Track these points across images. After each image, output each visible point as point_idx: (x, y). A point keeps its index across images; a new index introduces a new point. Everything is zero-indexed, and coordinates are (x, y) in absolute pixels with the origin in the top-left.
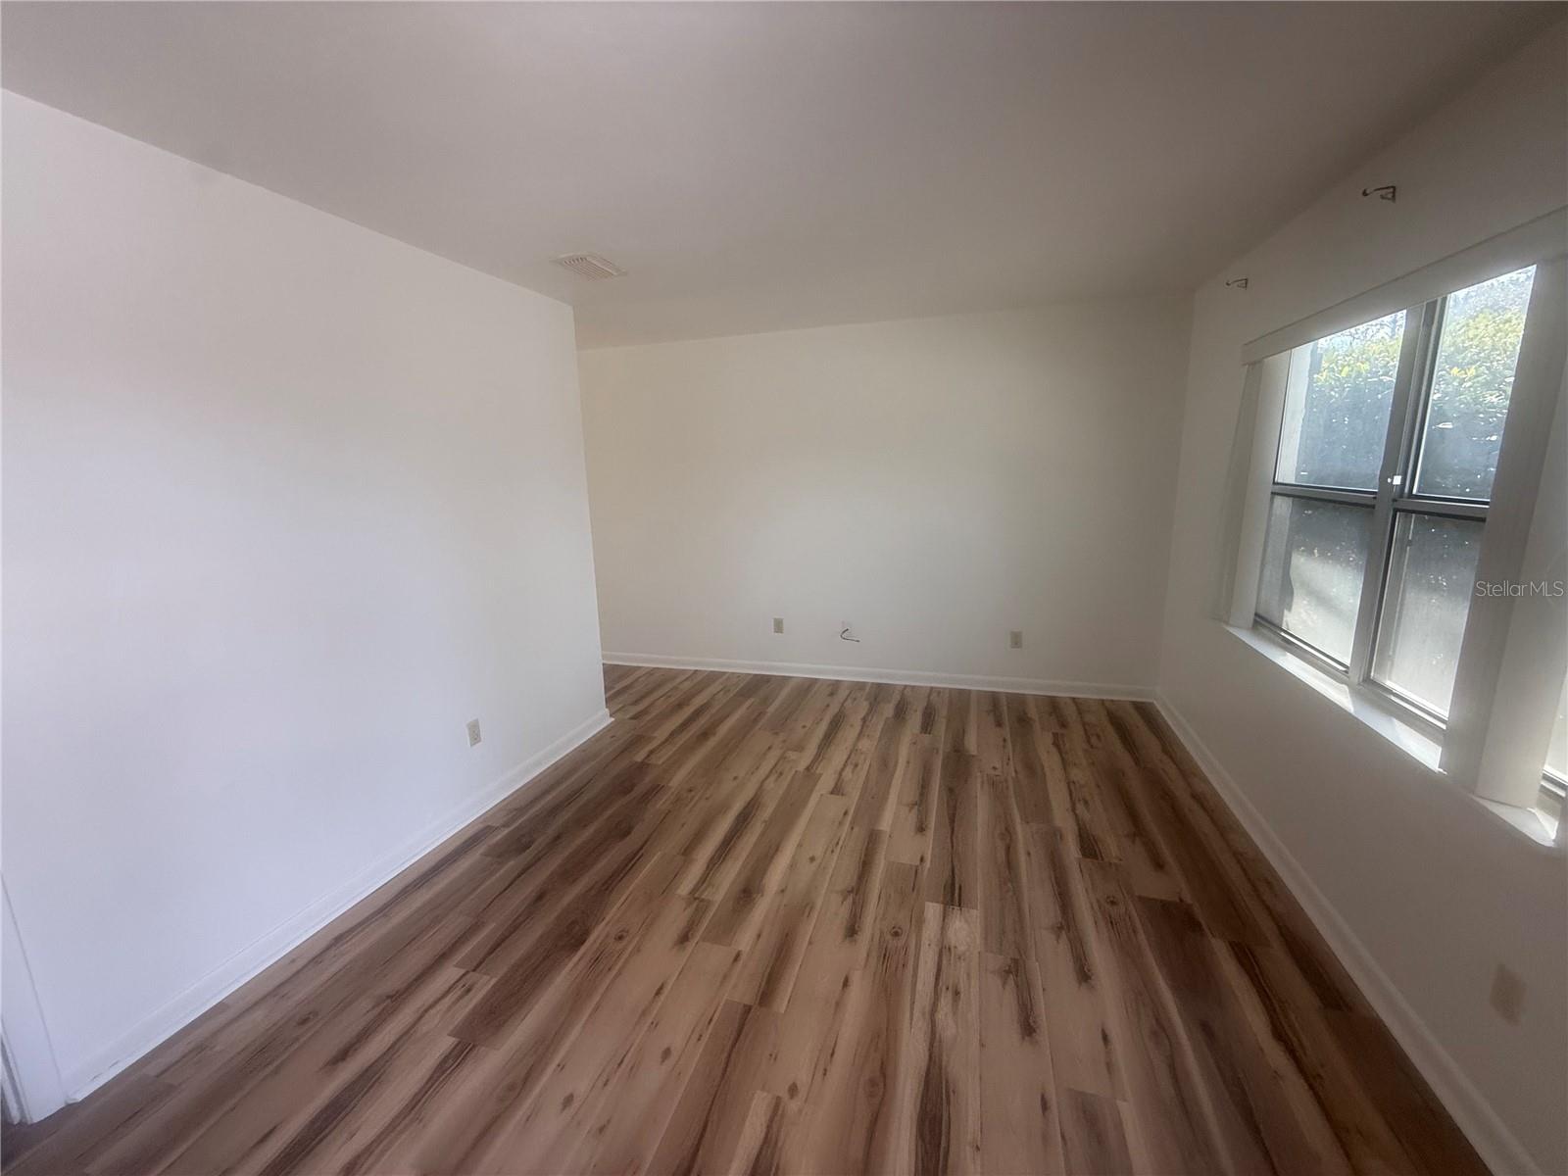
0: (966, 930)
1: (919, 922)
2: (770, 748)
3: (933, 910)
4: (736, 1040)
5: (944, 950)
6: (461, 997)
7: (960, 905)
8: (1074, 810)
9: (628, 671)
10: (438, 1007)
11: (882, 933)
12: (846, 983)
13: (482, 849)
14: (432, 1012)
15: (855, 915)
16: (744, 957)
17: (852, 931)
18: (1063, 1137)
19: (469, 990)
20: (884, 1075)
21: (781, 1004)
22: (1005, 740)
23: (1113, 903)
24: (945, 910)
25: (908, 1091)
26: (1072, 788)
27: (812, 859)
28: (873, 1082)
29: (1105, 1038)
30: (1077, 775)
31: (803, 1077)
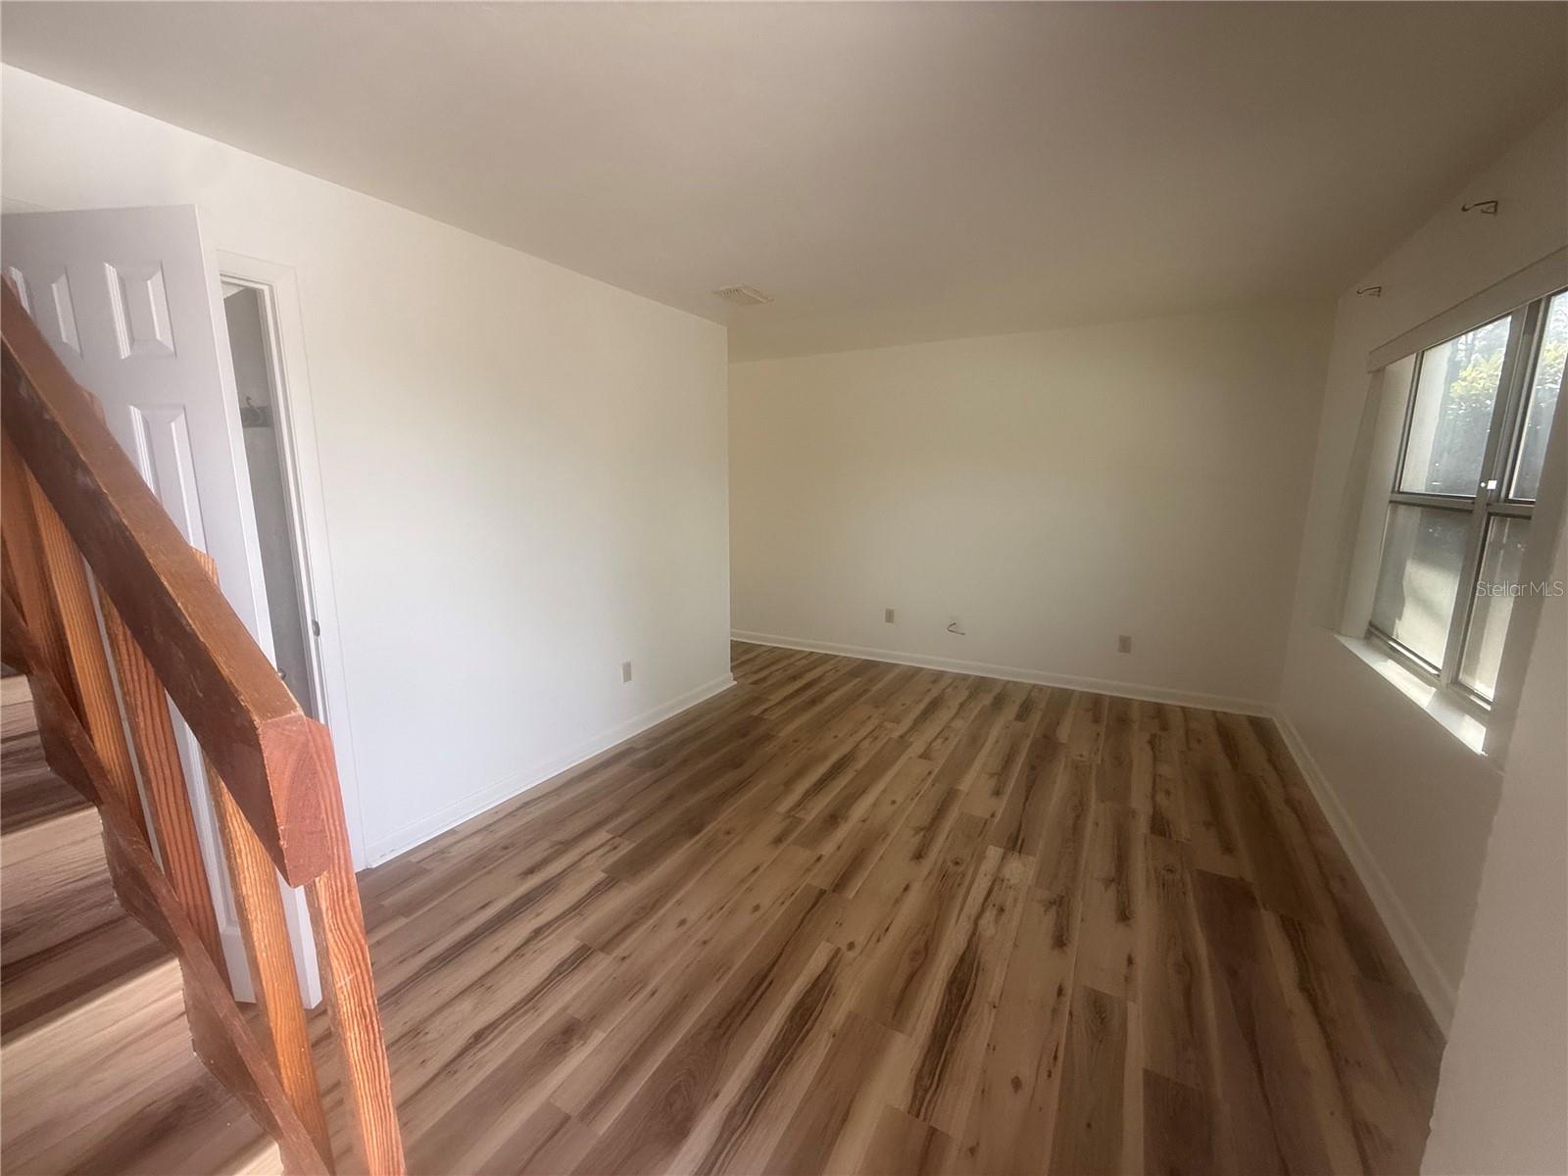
0: (1020, 871)
1: (981, 857)
2: (869, 718)
3: (994, 853)
4: (813, 906)
5: (997, 880)
6: (608, 852)
7: (1020, 852)
8: (1153, 797)
9: (750, 648)
10: (595, 854)
11: (944, 861)
12: (907, 888)
13: (628, 761)
14: (591, 856)
15: (924, 845)
16: (824, 859)
17: (919, 856)
18: (1071, 1014)
19: (615, 848)
20: (927, 947)
21: (851, 893)
22: (1098, 734)
23: (1170, 871)
24: (1005, 853)
25: (944, 963)
26: (1158, 780)
27: (894, 802)
28: (916, 953)
29: (1130, 961)
30: (1165, 770)
31: (860, 940)
